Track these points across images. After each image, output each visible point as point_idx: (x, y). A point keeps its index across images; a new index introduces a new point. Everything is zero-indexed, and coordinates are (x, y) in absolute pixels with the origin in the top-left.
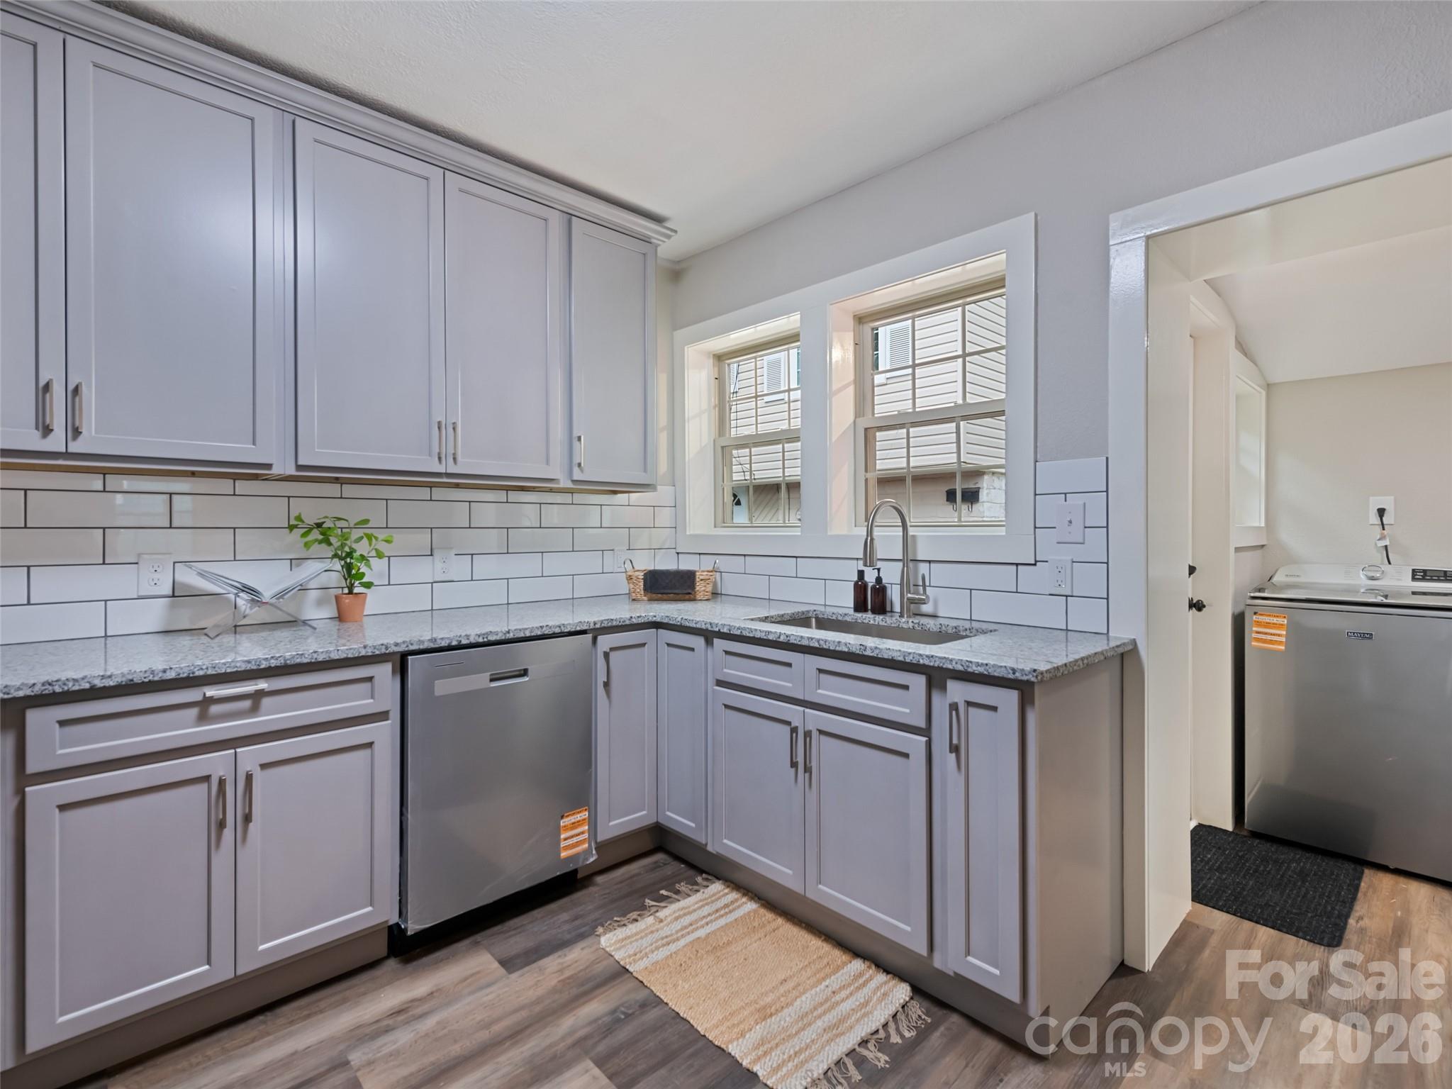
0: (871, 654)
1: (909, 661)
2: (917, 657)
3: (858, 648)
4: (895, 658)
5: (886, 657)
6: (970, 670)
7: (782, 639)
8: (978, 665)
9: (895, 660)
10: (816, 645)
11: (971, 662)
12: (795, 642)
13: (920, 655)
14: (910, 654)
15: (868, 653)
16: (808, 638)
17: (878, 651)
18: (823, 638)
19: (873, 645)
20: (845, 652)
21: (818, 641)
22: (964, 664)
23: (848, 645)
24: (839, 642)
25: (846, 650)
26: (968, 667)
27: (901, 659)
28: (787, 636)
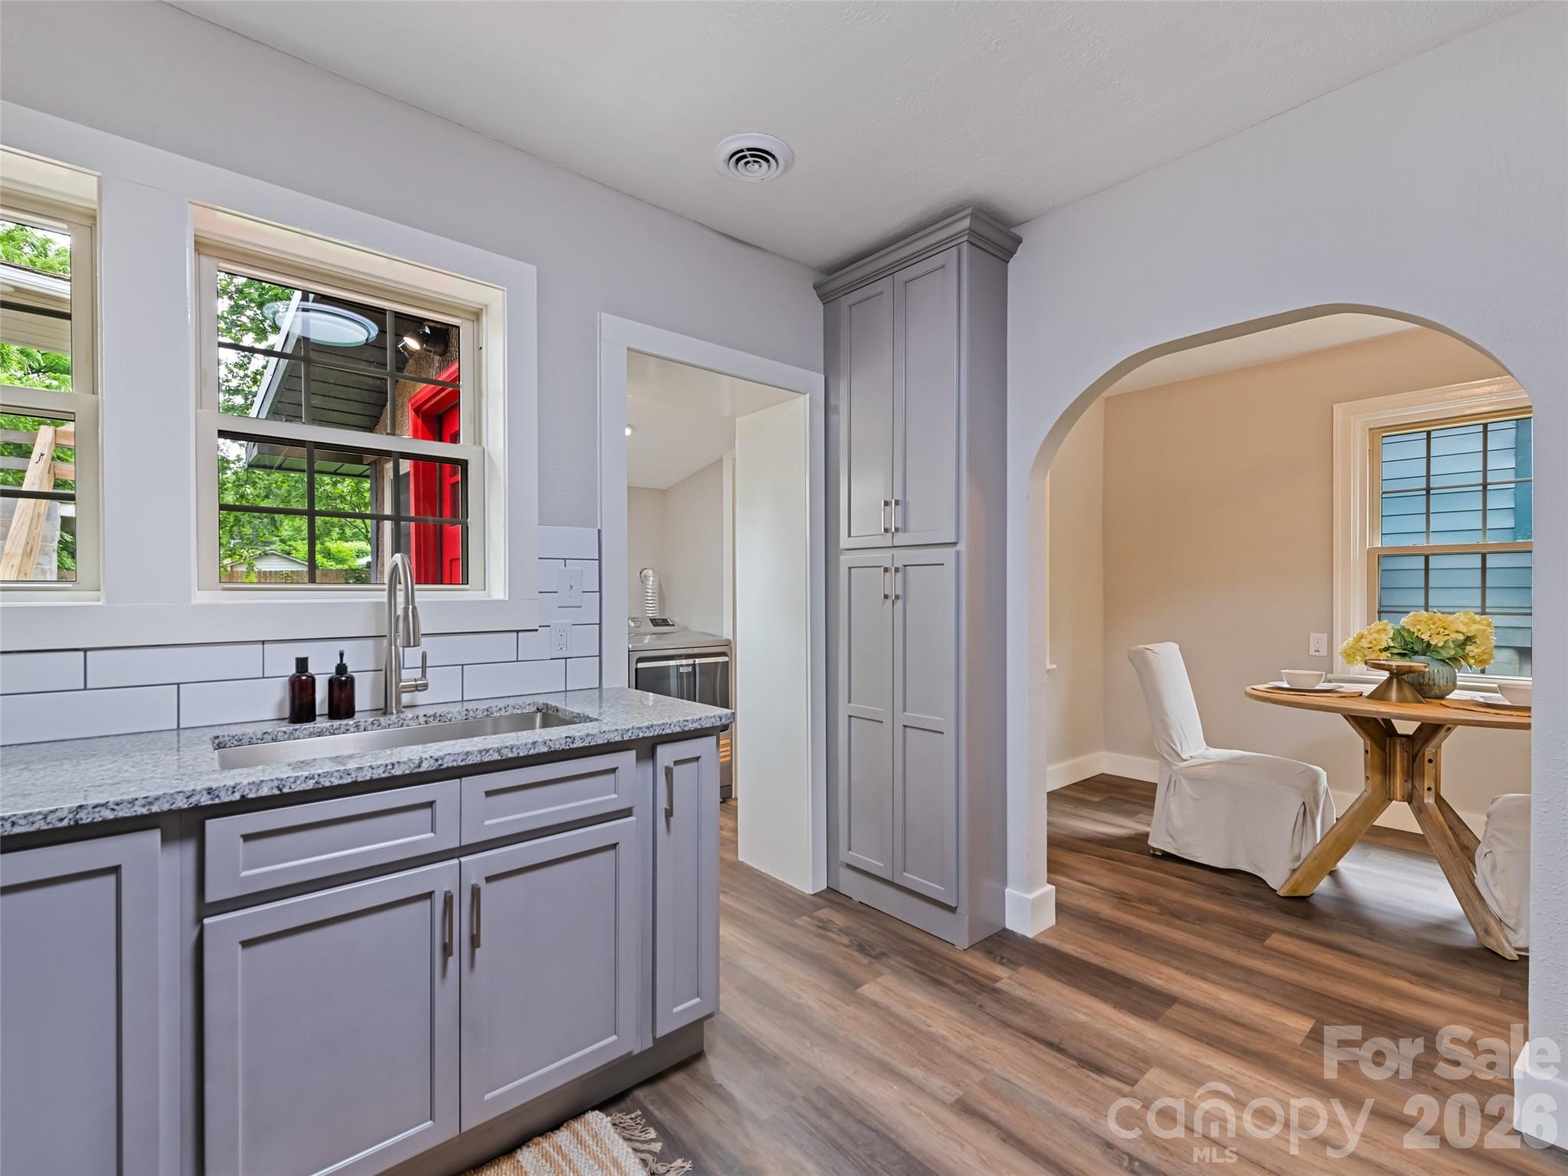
0: (582, 745)
1: (628, 738)
2: (636, 732)
3: (563, 742)
4: (612, 740)
5: (600, 742)
6: (687, 729)
7: (425, 767)
8: (693, 721)
9: (611, 743)
10: (496, 757)
11: (687, 721)
12: (455, 764)
13: (640, 728)
14: (628, 730)
15: (578, 744)
16: (480, 752)
17: (589, 739)
18: (508, 744)
19: (583, 733)
20: (544, 753)
21: (499, 751)
22: (681, 725)
23: (548, 742)
24: (534, 743)
25: (545, 750)
26: (685, 726)
27: (618, 738)
28: (437, 760)
